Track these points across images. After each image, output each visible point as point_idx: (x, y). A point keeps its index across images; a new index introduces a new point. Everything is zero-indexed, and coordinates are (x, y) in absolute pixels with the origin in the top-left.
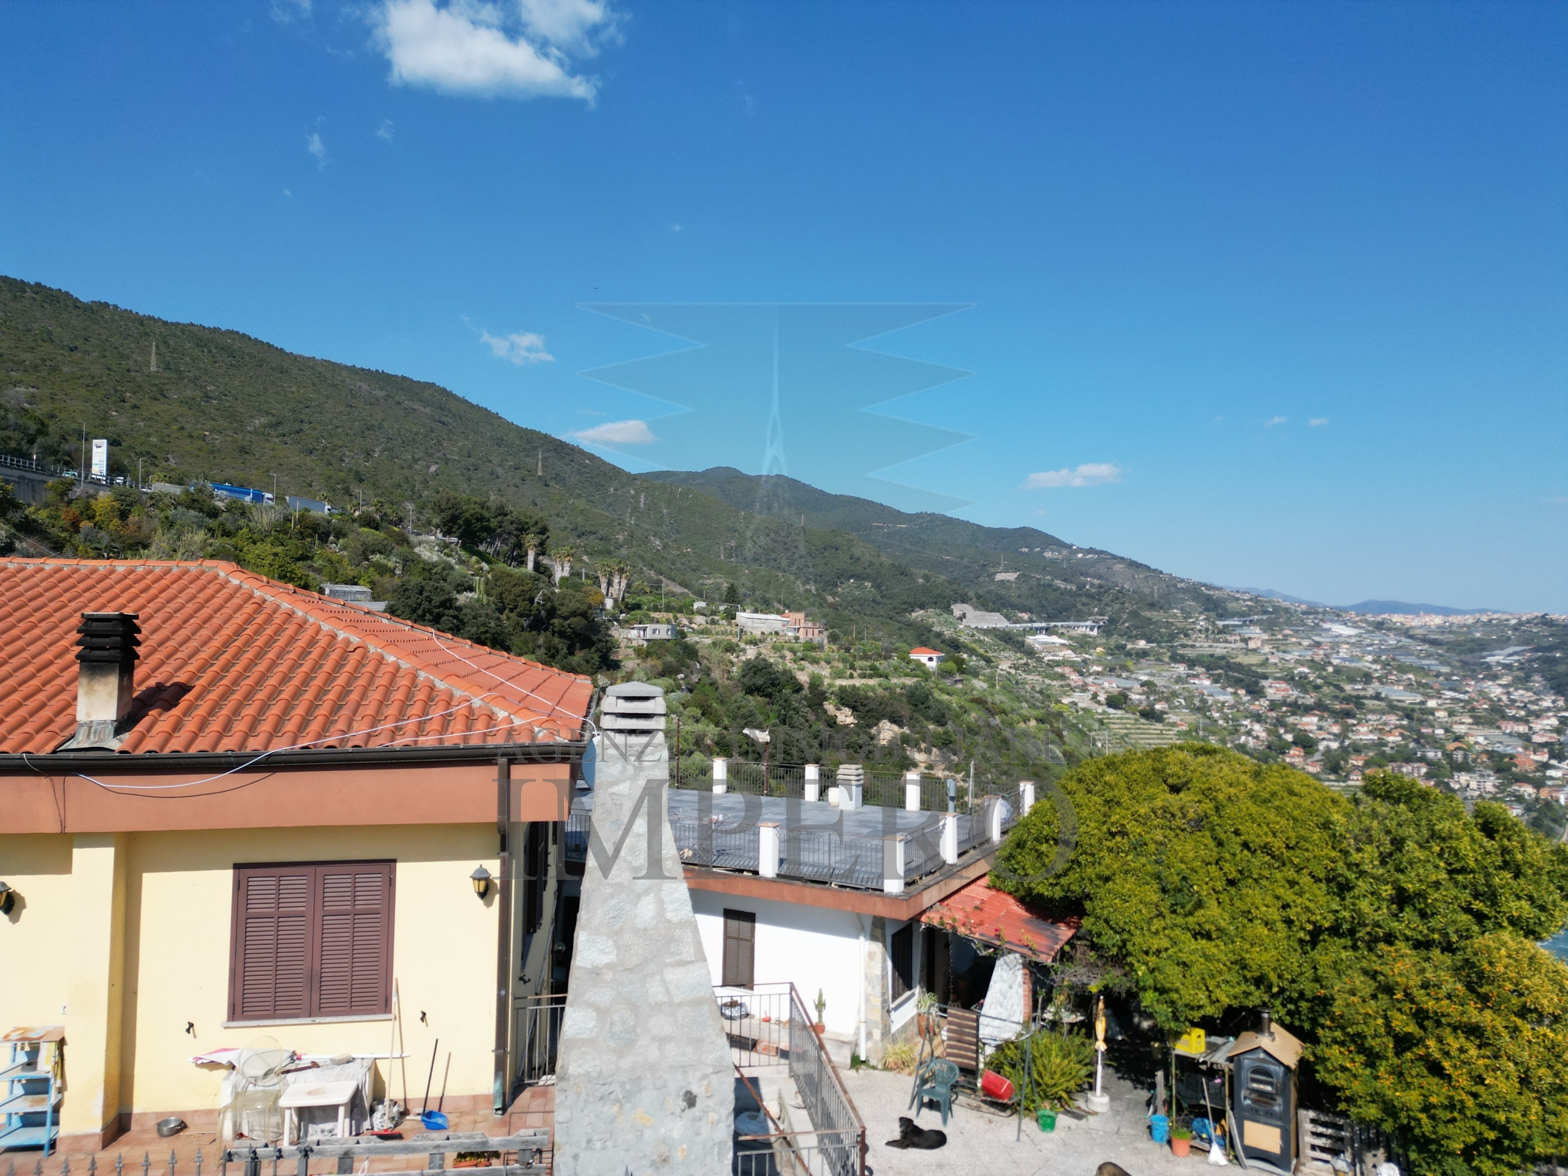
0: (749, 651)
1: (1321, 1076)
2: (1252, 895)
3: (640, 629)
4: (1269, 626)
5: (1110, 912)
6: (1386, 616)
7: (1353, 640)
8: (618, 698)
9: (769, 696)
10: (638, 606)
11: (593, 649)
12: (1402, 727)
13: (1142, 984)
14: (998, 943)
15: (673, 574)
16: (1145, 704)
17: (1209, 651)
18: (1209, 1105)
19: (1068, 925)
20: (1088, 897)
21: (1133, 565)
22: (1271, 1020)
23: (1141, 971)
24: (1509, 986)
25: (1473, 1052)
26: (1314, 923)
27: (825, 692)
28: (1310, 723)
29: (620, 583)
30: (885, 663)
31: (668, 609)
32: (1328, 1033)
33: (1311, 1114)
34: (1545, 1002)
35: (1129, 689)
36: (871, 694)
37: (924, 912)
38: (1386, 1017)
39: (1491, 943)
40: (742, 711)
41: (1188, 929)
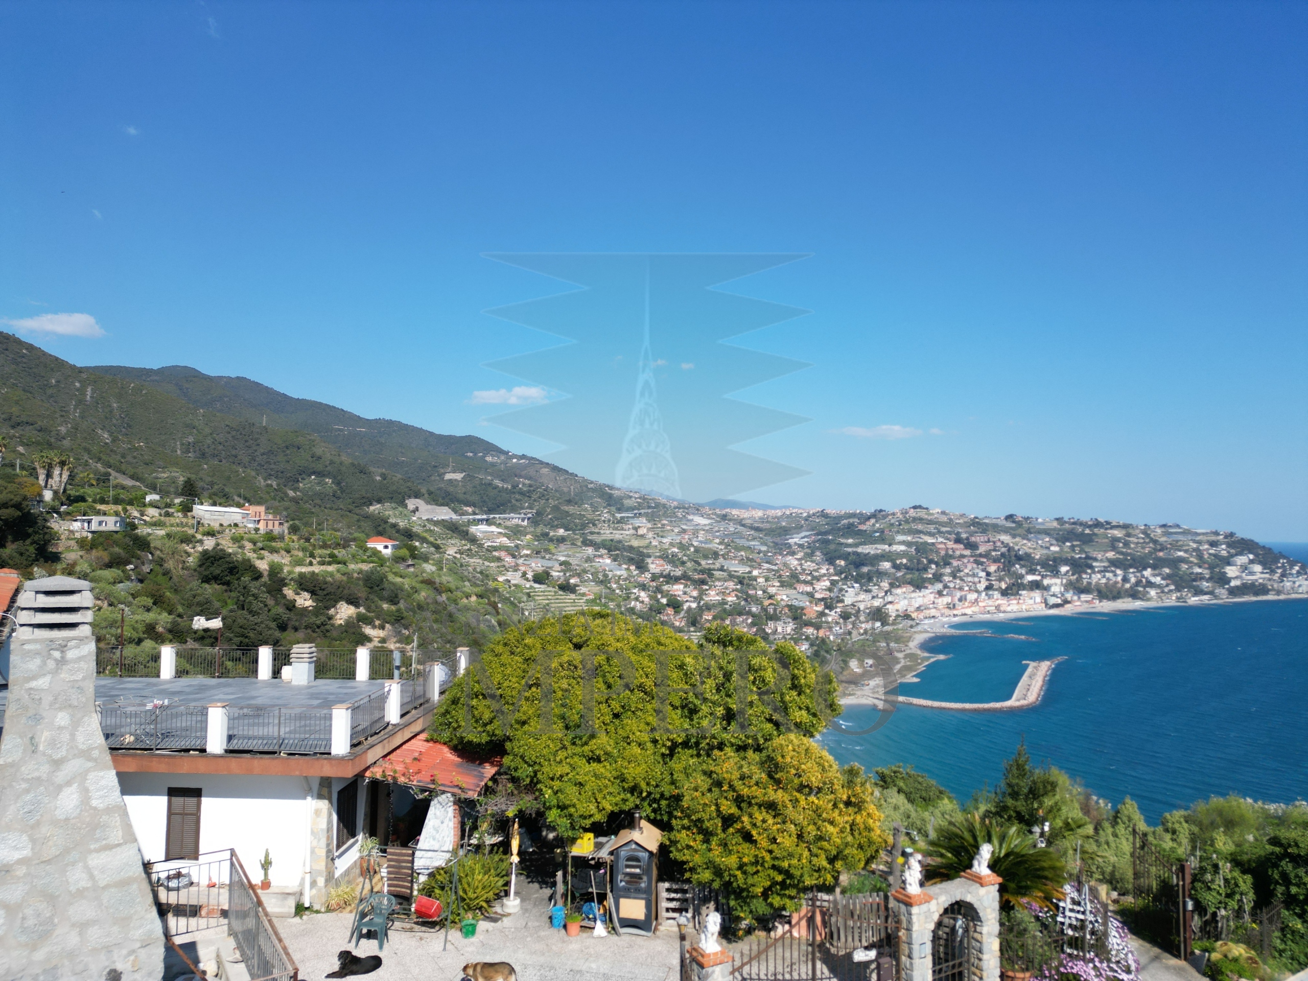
0: (206, 542)
1: (675, 855)
2: (631, 723)
3: (84, 521)
4: (651, 518)
5: (525, 750)
6: (728, 510)
7: (707, 528)
8: (37, 592)
9: (228, 583)
10: (82, 499)
11: (28, 541)
12: (736, 590)
13: (548, 804)
14: (433, 786)
15: (123, 467)
16: (562, 579)
17: (610, 537)
18: (595, 892)
19: (492, 764)
20: (509, 739)
21: (556, 469)
22: (641, 818)
23: (548, 793)
24: (793, 771)
25: (771, 821)
26: (672, 741)
27: (284, 579)
28: (678, 589)
29: (61, 475)
30: (343, 551)
31: (117, 501)
32: (679, 821)
33: (667, 885)
34: (813, 779)
35: (551, 568)
36: (329, 579)
37: (368, 768)
38: (717, 805)
39: (783, 742)
40: (198, 599)
41: (584, 756)
